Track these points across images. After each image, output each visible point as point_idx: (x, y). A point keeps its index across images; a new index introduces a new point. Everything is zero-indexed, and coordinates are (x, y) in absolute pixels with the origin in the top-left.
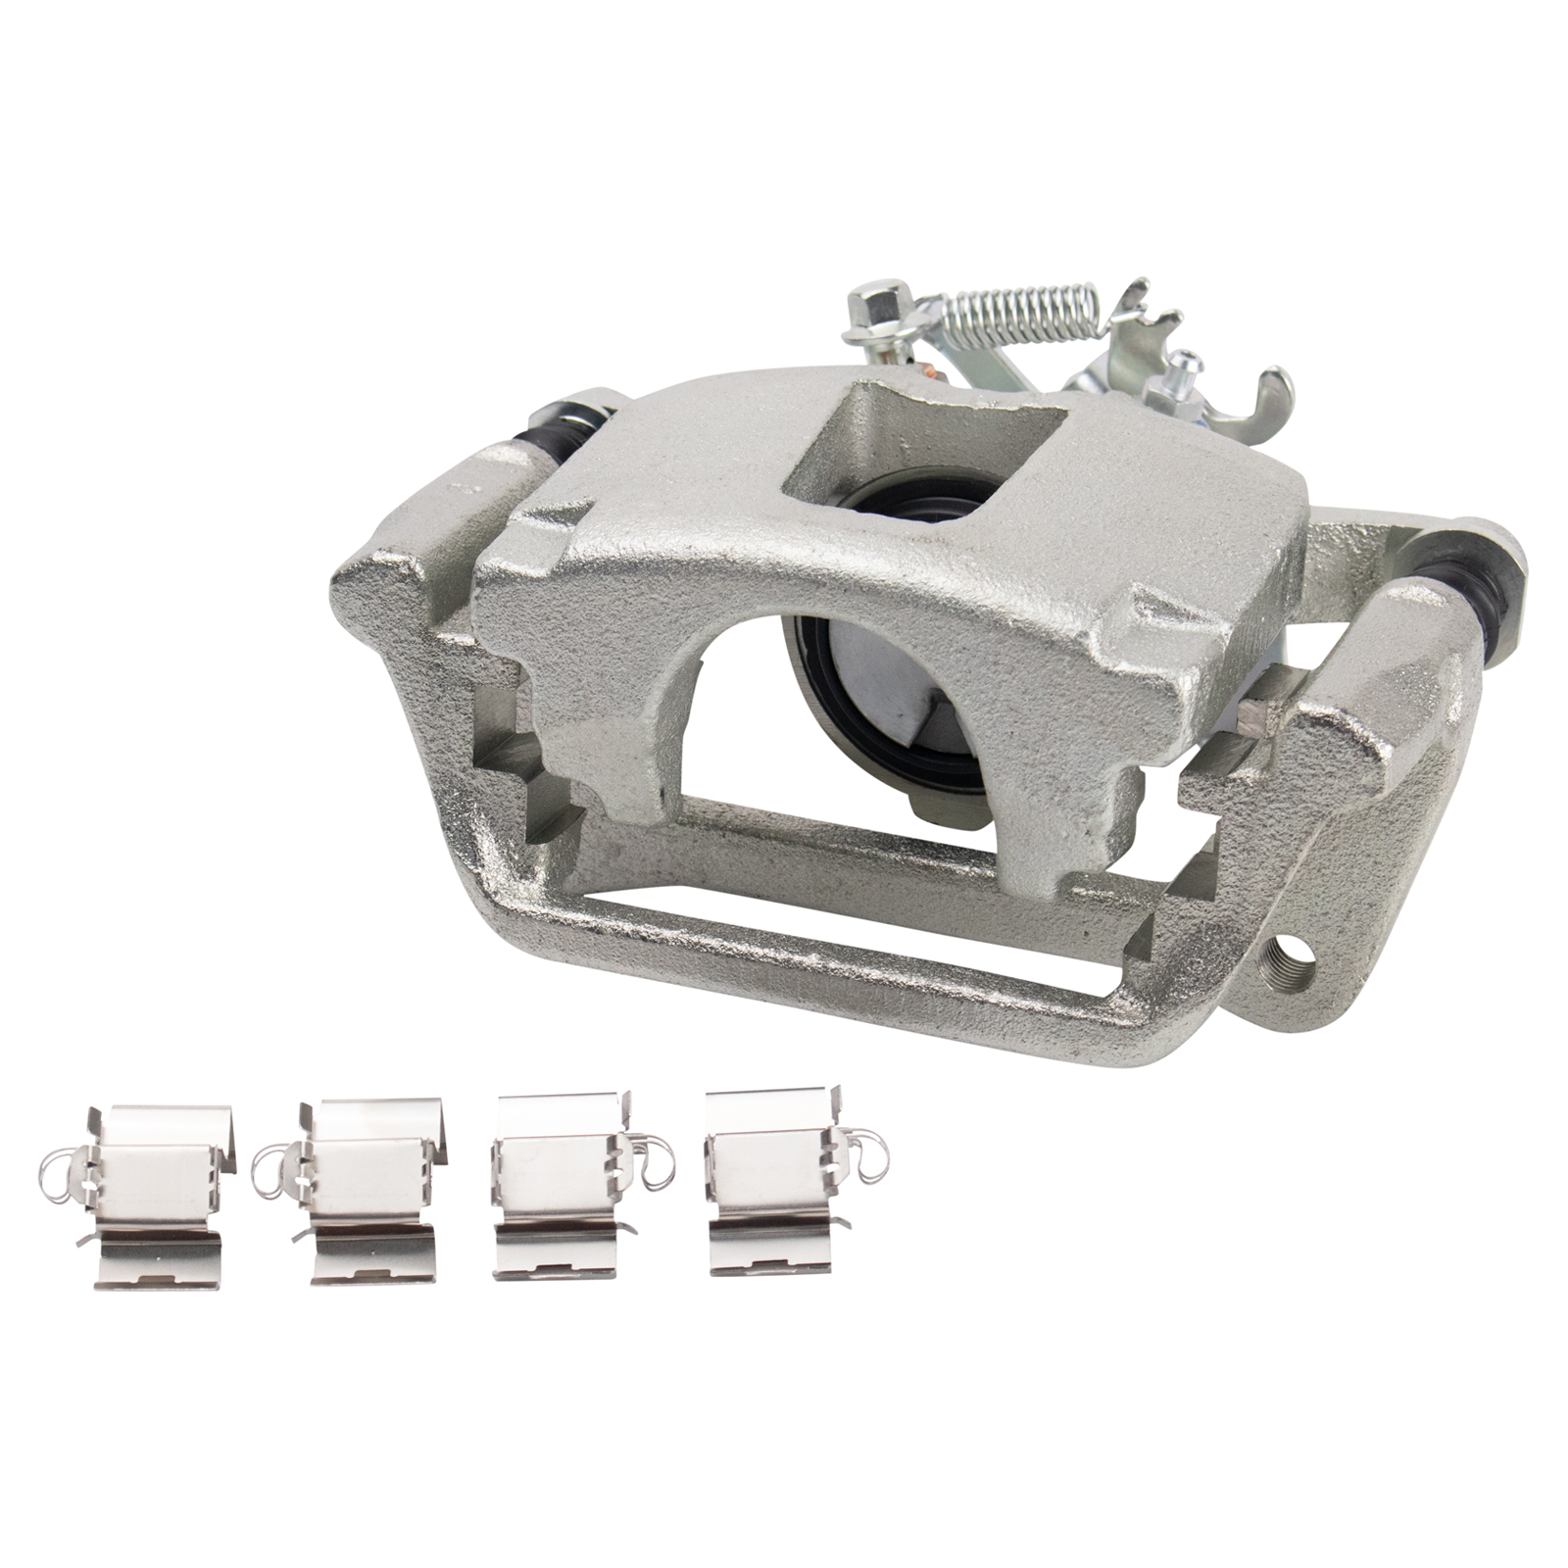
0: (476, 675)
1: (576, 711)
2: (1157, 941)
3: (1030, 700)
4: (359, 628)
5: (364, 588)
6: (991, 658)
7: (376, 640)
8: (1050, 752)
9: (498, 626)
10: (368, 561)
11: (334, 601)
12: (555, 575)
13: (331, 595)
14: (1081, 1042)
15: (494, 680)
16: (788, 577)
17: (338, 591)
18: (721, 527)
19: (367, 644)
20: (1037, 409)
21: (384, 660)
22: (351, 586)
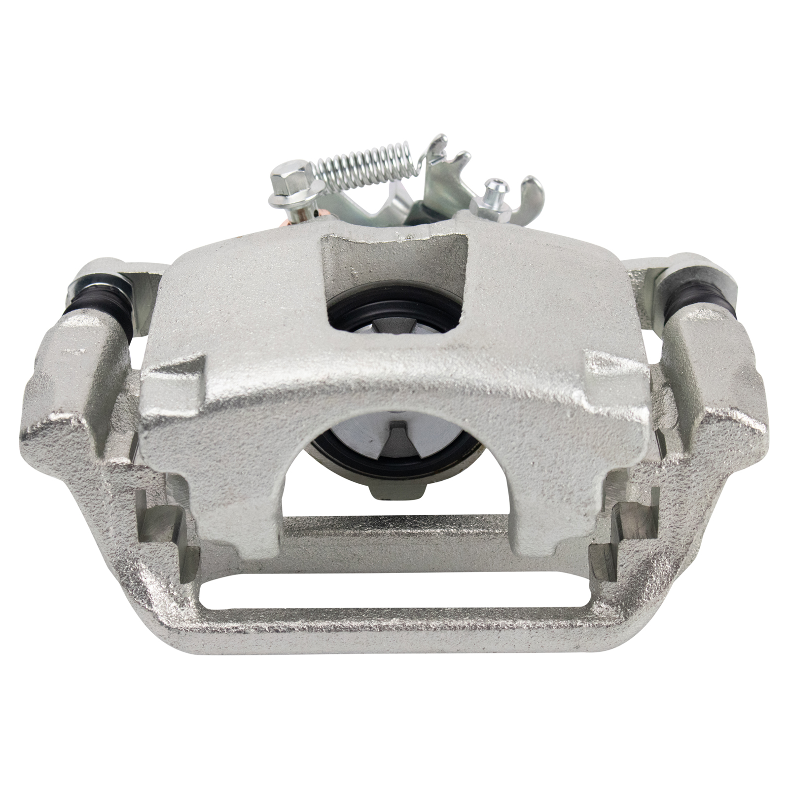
0: (135, 483)
1: (224, 499)
2: (621, 568)
3: (545, 440)
4: (46, 467)
5: (47, 440)
6: (517, 419)
7: (60, 472)
8: (560, 470)
9: (163, 453)
10: (48, 422)
11: (24, 453)
12: (201, 414)
13: (21, 448)
14: (581, 640)
15: (148, 484)
16: (372, 389)
17: (27, 445)
18: (313, 362)
19: (53, 476)
20: (443, 236)
21: (67, 484)
22: (37, 441)
